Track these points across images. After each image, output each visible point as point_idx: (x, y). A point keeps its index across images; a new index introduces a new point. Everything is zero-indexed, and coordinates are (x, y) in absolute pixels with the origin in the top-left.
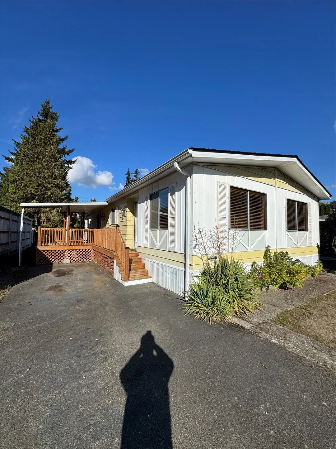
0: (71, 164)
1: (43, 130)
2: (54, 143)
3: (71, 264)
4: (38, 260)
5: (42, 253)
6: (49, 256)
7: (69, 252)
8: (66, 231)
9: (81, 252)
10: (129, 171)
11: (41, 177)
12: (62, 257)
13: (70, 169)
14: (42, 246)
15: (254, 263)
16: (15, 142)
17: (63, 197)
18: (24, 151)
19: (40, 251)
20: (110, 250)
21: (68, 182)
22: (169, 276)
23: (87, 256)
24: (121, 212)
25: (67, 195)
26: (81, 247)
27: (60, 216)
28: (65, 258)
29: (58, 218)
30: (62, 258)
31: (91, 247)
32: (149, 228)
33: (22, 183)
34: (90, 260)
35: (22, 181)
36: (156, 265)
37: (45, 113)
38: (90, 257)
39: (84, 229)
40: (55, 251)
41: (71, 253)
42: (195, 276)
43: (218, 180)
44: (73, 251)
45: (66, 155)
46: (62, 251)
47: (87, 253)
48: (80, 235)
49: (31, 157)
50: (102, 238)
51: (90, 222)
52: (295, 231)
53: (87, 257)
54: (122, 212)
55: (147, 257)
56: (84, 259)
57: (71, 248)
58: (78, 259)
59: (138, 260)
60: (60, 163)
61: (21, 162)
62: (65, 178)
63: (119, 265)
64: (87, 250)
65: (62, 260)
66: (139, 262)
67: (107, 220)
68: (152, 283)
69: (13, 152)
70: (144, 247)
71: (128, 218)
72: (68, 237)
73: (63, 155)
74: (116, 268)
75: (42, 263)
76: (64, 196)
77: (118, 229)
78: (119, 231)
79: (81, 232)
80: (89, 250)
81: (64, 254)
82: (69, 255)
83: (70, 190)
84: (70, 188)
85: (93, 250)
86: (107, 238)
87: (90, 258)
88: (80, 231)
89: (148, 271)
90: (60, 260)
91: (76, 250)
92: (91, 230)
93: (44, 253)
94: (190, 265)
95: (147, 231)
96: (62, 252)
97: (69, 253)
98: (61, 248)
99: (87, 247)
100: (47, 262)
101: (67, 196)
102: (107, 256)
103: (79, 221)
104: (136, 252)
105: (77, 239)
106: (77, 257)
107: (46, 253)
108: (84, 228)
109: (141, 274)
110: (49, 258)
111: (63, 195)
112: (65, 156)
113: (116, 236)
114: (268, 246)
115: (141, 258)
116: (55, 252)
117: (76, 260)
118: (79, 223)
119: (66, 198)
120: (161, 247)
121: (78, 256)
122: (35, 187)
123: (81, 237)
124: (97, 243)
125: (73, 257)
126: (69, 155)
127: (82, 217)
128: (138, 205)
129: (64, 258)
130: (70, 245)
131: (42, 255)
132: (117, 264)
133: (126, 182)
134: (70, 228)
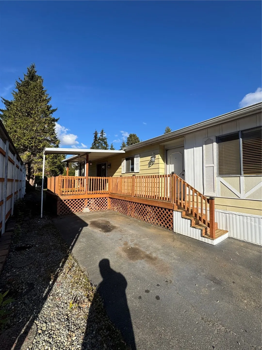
0: (55, 122)
1: (34, 88)
2: (44, 100)
3: (90, 213)
4: (60, 210)
5: (63, 202)
6: (70, 205)
7: (88, 201)
8: (85, 178)
9: (99, 200)
10: (96, 132)
11: (34, 130)
14: (63, 195)
16: (4, 99)
18: (17, 106)
19: (61, 201)
26: (99, 196)
28: (85, 207)
30: (81, 207)
31: (108, 196)
32: (215, 175)
33: (15, 135)
35: (16, 134)
37: (31, 76)
38: (107, 205)
41: (90, 202)
44: (92, 200)
46: (82, 199)
47: (104, 201)
49: (24, 111)
53: (104, 205)
54: (153, 159)
56: (101, 207)
57: (90, 196)
58: (97, 208)
61: (14, 116)
63: (189, 218)
69: (2, 109)
72: (86, 185)
75: (63, 213)
80: (105, 198)
82: (88, 204)
85: (109, 198)
87: (107, 207)
90: (80, 209)
91: (94, 198)
92: (107, 178)
93: (65, 202)
96: (82, 201)
97: (88, 202)
98: (81, 197)
99: (104, 196)
100: (68, 212)
107: (67, 202)
110: (69, 207)
116: (75, 201)
117: (94, 209)
120: (250, 197)
121: (96, 205)
122: (29, 139)
125: (92, 206)
126: (52, 114)
128: (185, 150)
129: (83, 207)
130: (89, 193)
131: (63, 204)
132: (185, 216)
133: (94, 140)
134: (88, 176)
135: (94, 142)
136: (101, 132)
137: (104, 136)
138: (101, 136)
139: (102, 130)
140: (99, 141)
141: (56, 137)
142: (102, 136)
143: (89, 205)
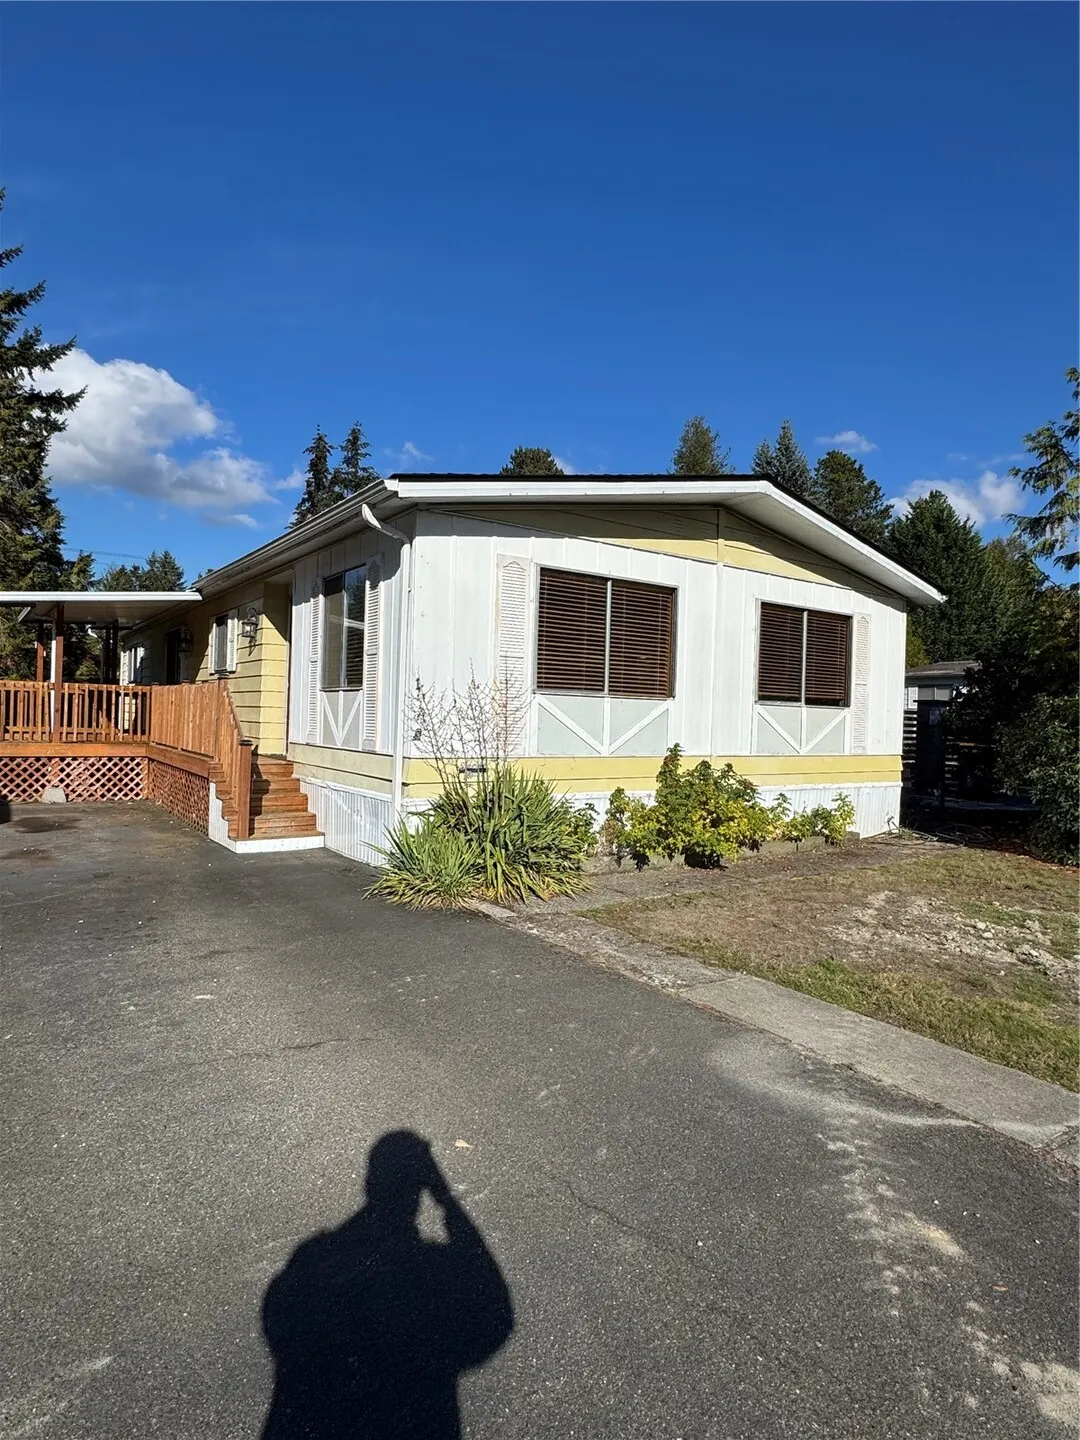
0: (59, 411)
3: (69, 805)
7: (63, 765)
8: (49, 689)
9: (104, 765)
10: (320, 439)
12: (37, 781)
13: (57, 433)
15: (619, 791)
17: (27, 556)
20: (200, 754)
21: (50, 491)
22: (362, 823)
23: (126, 780)
24: (243, 628)
25: (46, 546)
26: (105, 751)
27: (19, 632)
28: (48, 786)
29: (12, 640)
30: (37, 786)
31: (142, 751)
32: (319, 686)
34: (137, 795)
36: (334, 796)
38: (137, 785)
39: (114, 686)
40: (12, 759)
41: (68, 770)
42: (413, 814)
43: (498, 552)
44: (77, 762)
45: (37, 370)
46: (38, 759)
47: (127, 770)
48: (100, 707)
50: (179, 718)
51: (139, 660)
52: (795, 704)
53: (126, 785)
54: (248, 628)
55: (314, 776)
56: (115, 790)
57: (69, 751)
58: (96, 791)
59: (287, 785)
60: (12, 412)
62: (36, 478)
63: (223, 797)
64: (127, 760)
65: (37, 791)
66: (292, 790)
67: (202, 655)
68: (324, 849)
70: (307, 744)
71: (266, 652)
72: (56, 711)
73: (25, 370)
74: (215, 805)
76: (32, 549)
77: (222, 686)
78: (225, 694)
79: (105, 695)
80: (133, 759)
81: (43, 770)
82: (63, 775)
83: (58, 526)
84: (58, 517)
85: (150, 759)
86: (191, 719)
87: (137, 790)
88: (100, 693)
89: (315, 816)
90: (30, 791)
91: (86, 758)
92: (140, 689)
94: (404, 784)
95: (314, 694)
96: (37, 765)
97: (62, 770)
98: (33, 750)
99: (128, 752)
101: (47, 550)
102: (193, 774)
103: (97, 653)
104: (284, 762)
105: (90, 726)
106: (92, 785)
108: (116, 681)
109: (293, 824)
111: (27, 548)
112: (30, 374)
113: (218, 710)
114: (677, 745)
115: (298, 780)
116: (13, 765)
117: (86, 795)
118: (97, 663)
119: (41, 558)
120: (346, 741)
121: (92, 780)
123: (104, 712)
124: (160, 738)
125: (76, 783)
126: (50, 369)
127: (108, 638)
128: (294, 607)
129: (43, 786)
130: (64, 739)
132: (219, 793)
133: (309, 485)
134: (64, 681)
135: (309, 493)
136: (349, 441)
137: (362, 463)
138: (347, 461)
139: (354, 431)
140: (337, 489)
141: (48, 497)
142: (355, 466)
143: (65, 778)
